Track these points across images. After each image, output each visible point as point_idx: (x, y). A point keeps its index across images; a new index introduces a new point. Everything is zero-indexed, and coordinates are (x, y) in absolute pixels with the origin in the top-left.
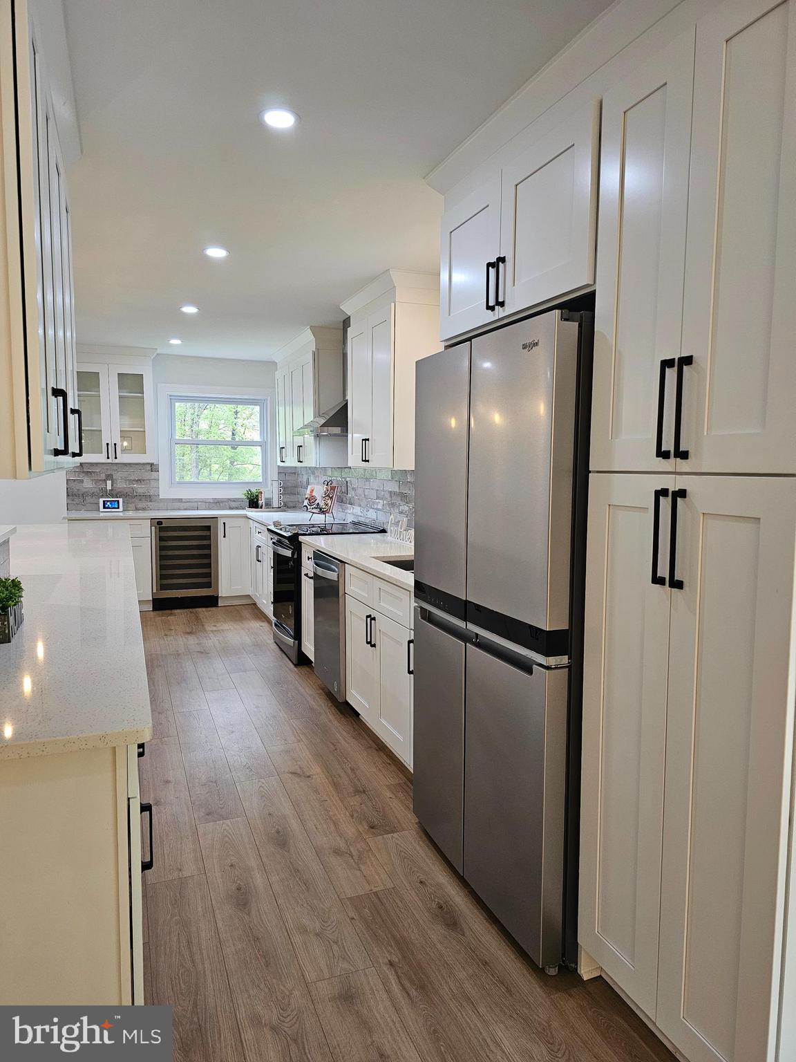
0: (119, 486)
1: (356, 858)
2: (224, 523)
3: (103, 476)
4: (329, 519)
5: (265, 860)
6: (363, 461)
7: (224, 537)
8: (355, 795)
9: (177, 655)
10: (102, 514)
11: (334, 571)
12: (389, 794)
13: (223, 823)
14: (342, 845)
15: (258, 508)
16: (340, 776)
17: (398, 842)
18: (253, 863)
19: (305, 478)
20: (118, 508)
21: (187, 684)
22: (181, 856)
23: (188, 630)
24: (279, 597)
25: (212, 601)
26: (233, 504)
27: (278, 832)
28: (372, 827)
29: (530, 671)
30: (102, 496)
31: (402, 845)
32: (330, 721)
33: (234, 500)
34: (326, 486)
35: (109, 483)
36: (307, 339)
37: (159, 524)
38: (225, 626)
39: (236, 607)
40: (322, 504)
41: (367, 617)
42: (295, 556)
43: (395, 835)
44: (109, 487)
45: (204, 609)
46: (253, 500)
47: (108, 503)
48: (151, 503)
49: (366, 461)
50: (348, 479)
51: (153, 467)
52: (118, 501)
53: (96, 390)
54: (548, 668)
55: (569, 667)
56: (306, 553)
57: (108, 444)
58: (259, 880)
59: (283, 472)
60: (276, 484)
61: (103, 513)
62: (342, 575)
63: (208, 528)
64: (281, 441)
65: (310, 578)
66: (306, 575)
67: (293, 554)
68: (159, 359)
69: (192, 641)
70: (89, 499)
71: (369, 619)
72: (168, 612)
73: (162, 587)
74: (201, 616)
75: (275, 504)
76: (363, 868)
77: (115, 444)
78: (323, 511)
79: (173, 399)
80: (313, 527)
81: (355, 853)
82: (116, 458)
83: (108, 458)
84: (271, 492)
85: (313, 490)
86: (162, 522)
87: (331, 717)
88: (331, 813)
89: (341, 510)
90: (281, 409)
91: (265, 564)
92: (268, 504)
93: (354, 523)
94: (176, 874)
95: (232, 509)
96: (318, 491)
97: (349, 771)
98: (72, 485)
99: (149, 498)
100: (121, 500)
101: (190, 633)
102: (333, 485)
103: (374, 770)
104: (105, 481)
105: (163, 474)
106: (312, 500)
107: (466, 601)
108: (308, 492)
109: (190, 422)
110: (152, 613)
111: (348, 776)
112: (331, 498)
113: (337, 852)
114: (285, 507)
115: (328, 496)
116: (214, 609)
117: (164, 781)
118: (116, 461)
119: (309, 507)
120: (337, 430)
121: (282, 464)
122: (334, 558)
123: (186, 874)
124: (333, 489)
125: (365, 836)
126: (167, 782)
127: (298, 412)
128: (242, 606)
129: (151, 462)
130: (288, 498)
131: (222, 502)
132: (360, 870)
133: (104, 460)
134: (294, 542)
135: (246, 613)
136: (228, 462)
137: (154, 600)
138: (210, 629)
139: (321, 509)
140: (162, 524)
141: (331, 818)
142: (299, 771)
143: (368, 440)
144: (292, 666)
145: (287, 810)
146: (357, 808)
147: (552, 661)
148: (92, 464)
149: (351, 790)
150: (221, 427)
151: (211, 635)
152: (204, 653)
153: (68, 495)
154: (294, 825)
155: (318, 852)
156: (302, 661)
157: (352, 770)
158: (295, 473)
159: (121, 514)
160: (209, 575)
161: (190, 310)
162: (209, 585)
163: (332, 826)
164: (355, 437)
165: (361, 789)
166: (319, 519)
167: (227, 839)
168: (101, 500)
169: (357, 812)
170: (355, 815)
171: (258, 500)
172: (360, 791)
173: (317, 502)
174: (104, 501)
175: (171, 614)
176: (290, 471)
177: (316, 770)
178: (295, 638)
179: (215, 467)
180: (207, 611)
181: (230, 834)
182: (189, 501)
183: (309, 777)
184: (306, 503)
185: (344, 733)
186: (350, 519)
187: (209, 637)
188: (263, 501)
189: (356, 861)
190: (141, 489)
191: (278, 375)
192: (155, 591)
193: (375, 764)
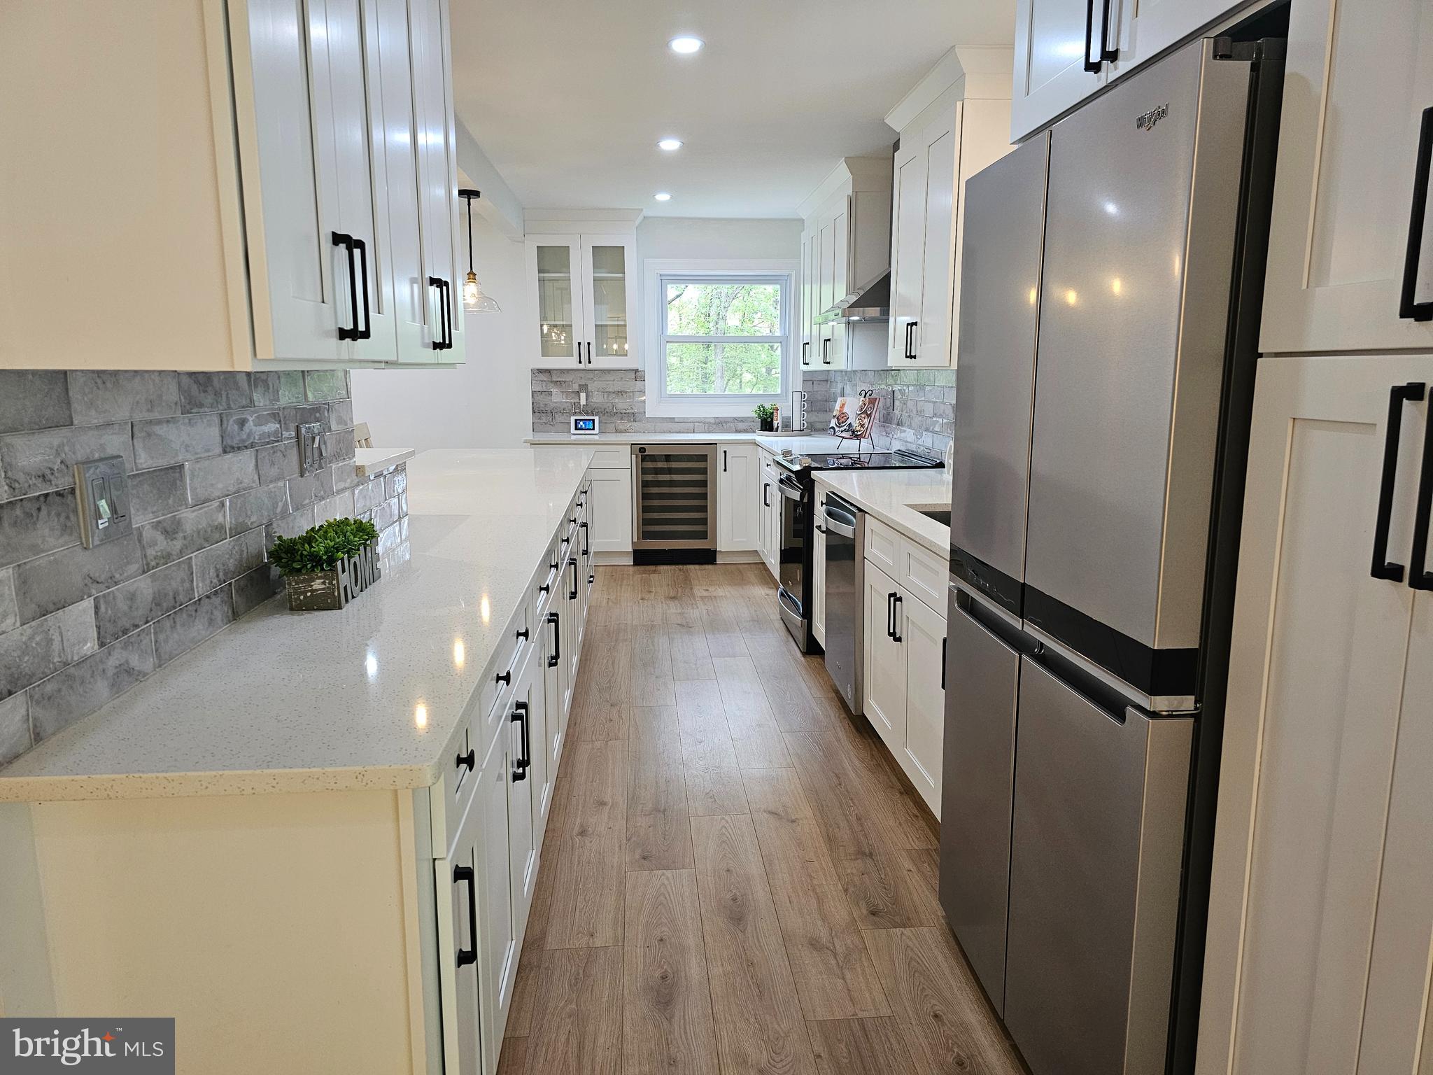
0: (594, 400)
1: (840, 958)
2: (725, 452)
3: (576, 387)
4: (865, 445)
5: (708, 939)
6: (907, 357)
7: (725, 470)
8: (857, 859)
9: (651, 628)
10: (573, 437)
11: (849, 523)
12: (907, 864)
13: (663, 874)
14: (824, 934)
15: (772, 431)
16: (839, 827)
17: (910, 944)
18: (691, 940)
19: (840, 386)
20: (594, 429)
21: (654, 668)
22: (597, 915)
23: (672, 594)
24: (787, 556)
25: (708, 557)
26: (741, 426)
27: (734, 900)
28: (874, 913)
29: (1121, 717)
30: (575, 414)
31: (915, 949)
32: (839, 741)
33: (742, 420)
34: (862, 398)
35: (583, 395)
36: (840, 179)
37: (642, 452)
38: (720, 592)
39: (739, 566)
40: (856, 425)
41: (890, 595)
42: (805, 500)
43: (907, 931)
44: (583, 402)
45: (697, 567)
46: (765, 419)
47: (581, 423)
48: (635, 424)
49: (912, 357)
50: (896, 388)
51: (637, 375)
52: (593, 420)
53: (564, 270)
54: (1154, 715)
55: (1196, 717)
56: (820, 497)
57: (579, 344)
58: (693, 969)
59: (810, 379)
60: (797, 397)
61: (575, 436)
62: (860, 531)
63: (704, 458)
64: (805, 333)
65: (823, 532)
66: (819, 527)
67: (802, 496)
68: (648, 224)
69: (673, 609)
70: (559, 418)
71: (892, 599)
72: (652, 568)
73: (645, 535)
74: (692, 575)
75: (796, 426)
76: (848, 976)
77: (589, 344)
78: (857, 435)
79: (665, 280)
80: (843, 458)
81: (840, 949)
82: (590, 362)
83: (580, 362)
84: (790, 408)
85: (843, 405)
86: (644, 449)
87: (842, 735)
88: (815, 882)
89: (884, 433)
90: (808, 287)
91: (774, 508)
92: (787, 426)
93: (900, 453)
94: (584, 941)
95: (739, 432)
96: (851, 405)
97: (853, 819)
98: (539, 398)
99: (632, 416)
100: (596, 419)
101: (673, 598)
102: (872, 397)
103: (892, 823)
104: (578, 393)
105: (651, 383)
106: (842, 418)
107: (1024, 584)
108: (837, 407)
109: (714, 317)
110: (631, 569)
111: (851, 828)
112: (869, 416)
113: (814, 944)
114: (811, 429)
115: (865, 412)
116: (710, 567)
117: (598, 802)
118: (591, 366)
119: (837, 429)
120: (874, 312)
121: (805, 368)
122: (852, 504)
123: (598, 942)
124: (872, 402)
125: (861, 926)
126: (603, 804)
127: (827, 289)
128: (746, 566)
129: (634, 366)
130: (814, 417)
131: (726, 422)
132: (844, 979)
133: (576, 365)
134: (804, 479)
135: (751, 575)
136: (764, 370)
137: (635, 551)
138: (699, 594)
139: (853, 432)
140: (645, 452)
141: (814, 890)
142: (780, 811)
143: (915, 324)
144: (799, 654)
145: (754, 867)
146: (856, 879)
147: (1162, 703)
148: (562, 371)
149: (852, 850)
150: (756, 321)
151: (700, 603)
152: (686, 627)
153: (534, 412)
154: (760, 893)
155: (786, 939)
156: (812, 648)
157: (859, 819)
158: (827, 381)
159: (596, 437)
160: (704, 521)
161: (670, 145)
162: (704, 535)
163: (814, 901)
164: (898, 322)
165: (867, 851)
166: (851, 446)
167: (662, 898)
168: (573, 419)
169: (855, 886)
170: (851, 889)
171: (772, 420)
172: (864, 853)
173: (848, 422)
174: (576, 420)
175: (655, 572)
176: (820, 378)
177: (806, 812)
178: (804, 616)
179: (747, 377)
180: (700, 570)
181: (668, 892)
182: (684, 421)
183: (793, 821)
184: (833, 423)
185: (857, 763)
186: (897, 446)
187: (696, 604)
188: (780, 420)
189: (841, 964)
190: (621, 404)
191: (805, 237)
192: (635, 540)
193: (894, 813)
